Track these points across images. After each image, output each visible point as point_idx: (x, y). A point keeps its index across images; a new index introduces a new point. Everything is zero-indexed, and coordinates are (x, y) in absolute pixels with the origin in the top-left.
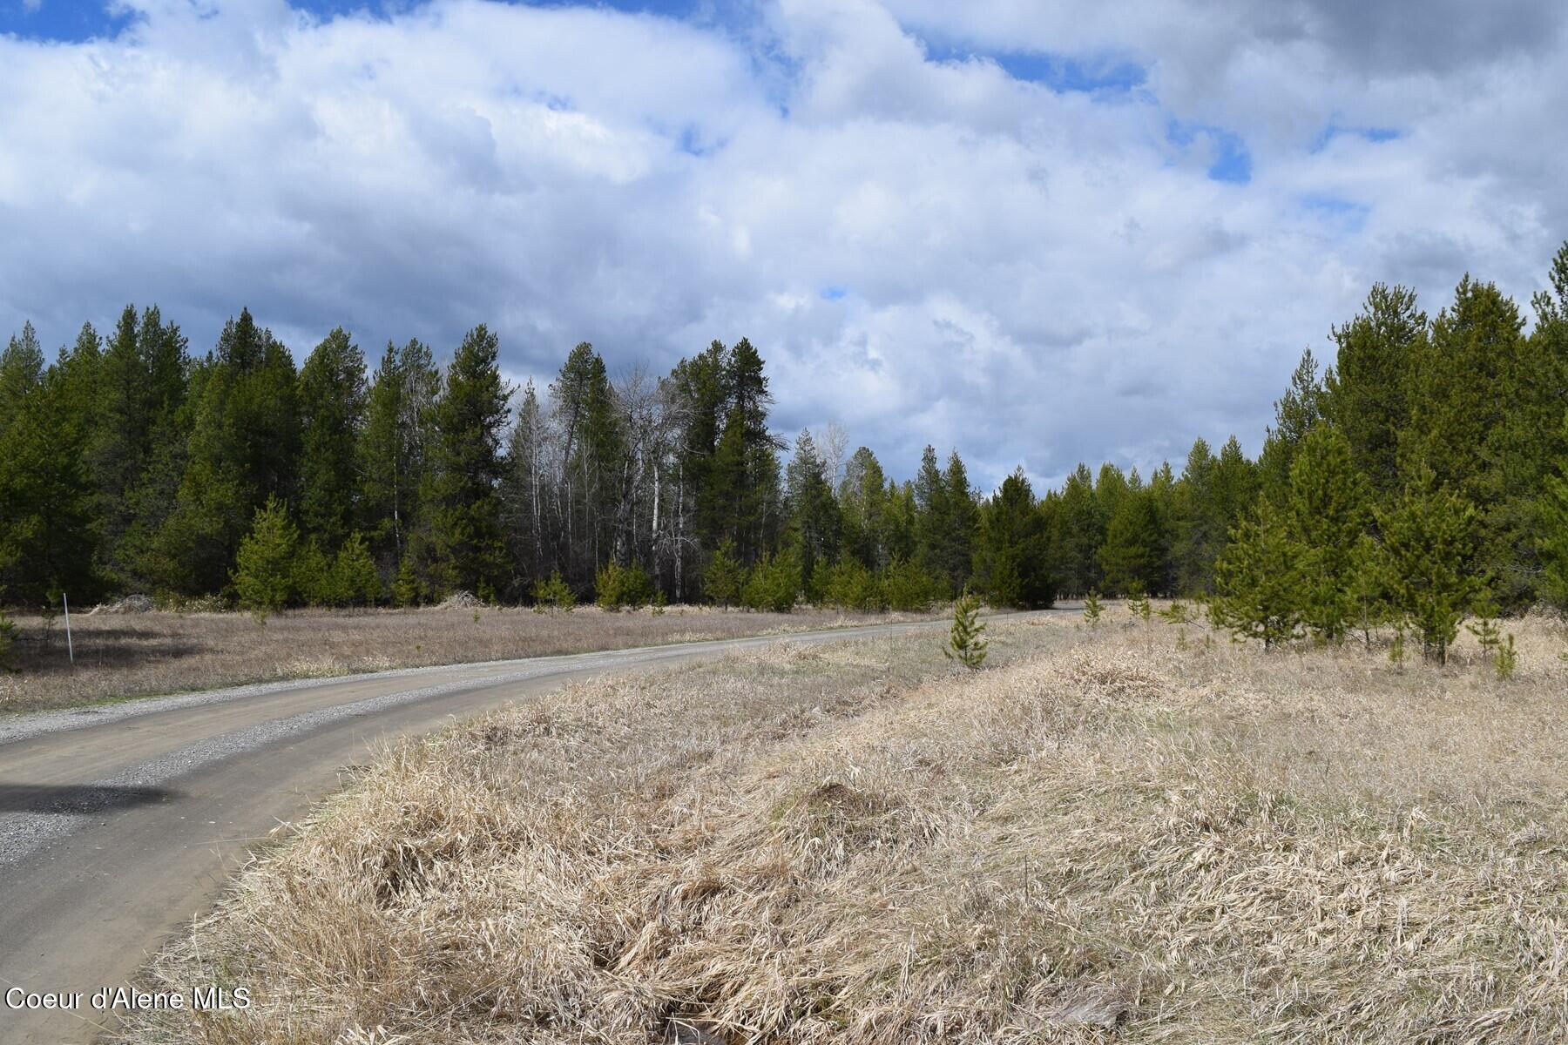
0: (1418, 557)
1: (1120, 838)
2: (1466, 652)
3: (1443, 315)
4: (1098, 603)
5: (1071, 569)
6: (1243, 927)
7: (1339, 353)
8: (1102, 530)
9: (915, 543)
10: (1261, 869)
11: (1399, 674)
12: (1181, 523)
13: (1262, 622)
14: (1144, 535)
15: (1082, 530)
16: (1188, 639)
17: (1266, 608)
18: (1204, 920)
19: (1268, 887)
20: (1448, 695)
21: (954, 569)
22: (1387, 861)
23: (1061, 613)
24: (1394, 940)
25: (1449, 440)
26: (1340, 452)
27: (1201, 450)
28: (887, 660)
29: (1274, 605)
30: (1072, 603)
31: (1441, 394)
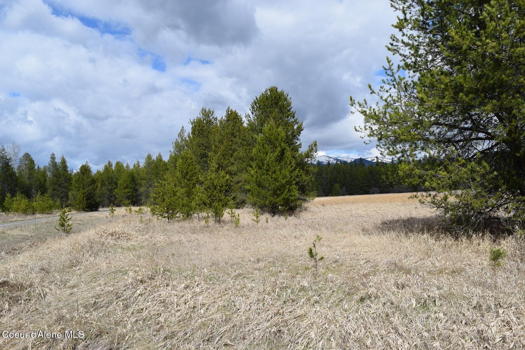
0: (213, 191)
1: (112, 289)
2: (227, 219)
3: (222, 118)
4: (114, 208)
5: (105, 197)
6: (152, 313)
7: (192, 128)
8: (116, 184)
9: (47, 189)
10: (159, 293)
11: (207, 227)
12: (143, 181)
13: (166, 213)
14: (130, 185)
15: (109, 183)
16: (143, 219)
17: (168, 209)
18: (140, 313)
19: (161, 299)
20: (220, 233)
21: (62, 198)
22: (197, 286)
23: (101, 212)
24: (198, 310)
25: (223, 156)
26: (191, 159)
27: (149, 157)
28: (33, 232)
29: (170, 207)
30: (105, 209)
31: (221, 142)
